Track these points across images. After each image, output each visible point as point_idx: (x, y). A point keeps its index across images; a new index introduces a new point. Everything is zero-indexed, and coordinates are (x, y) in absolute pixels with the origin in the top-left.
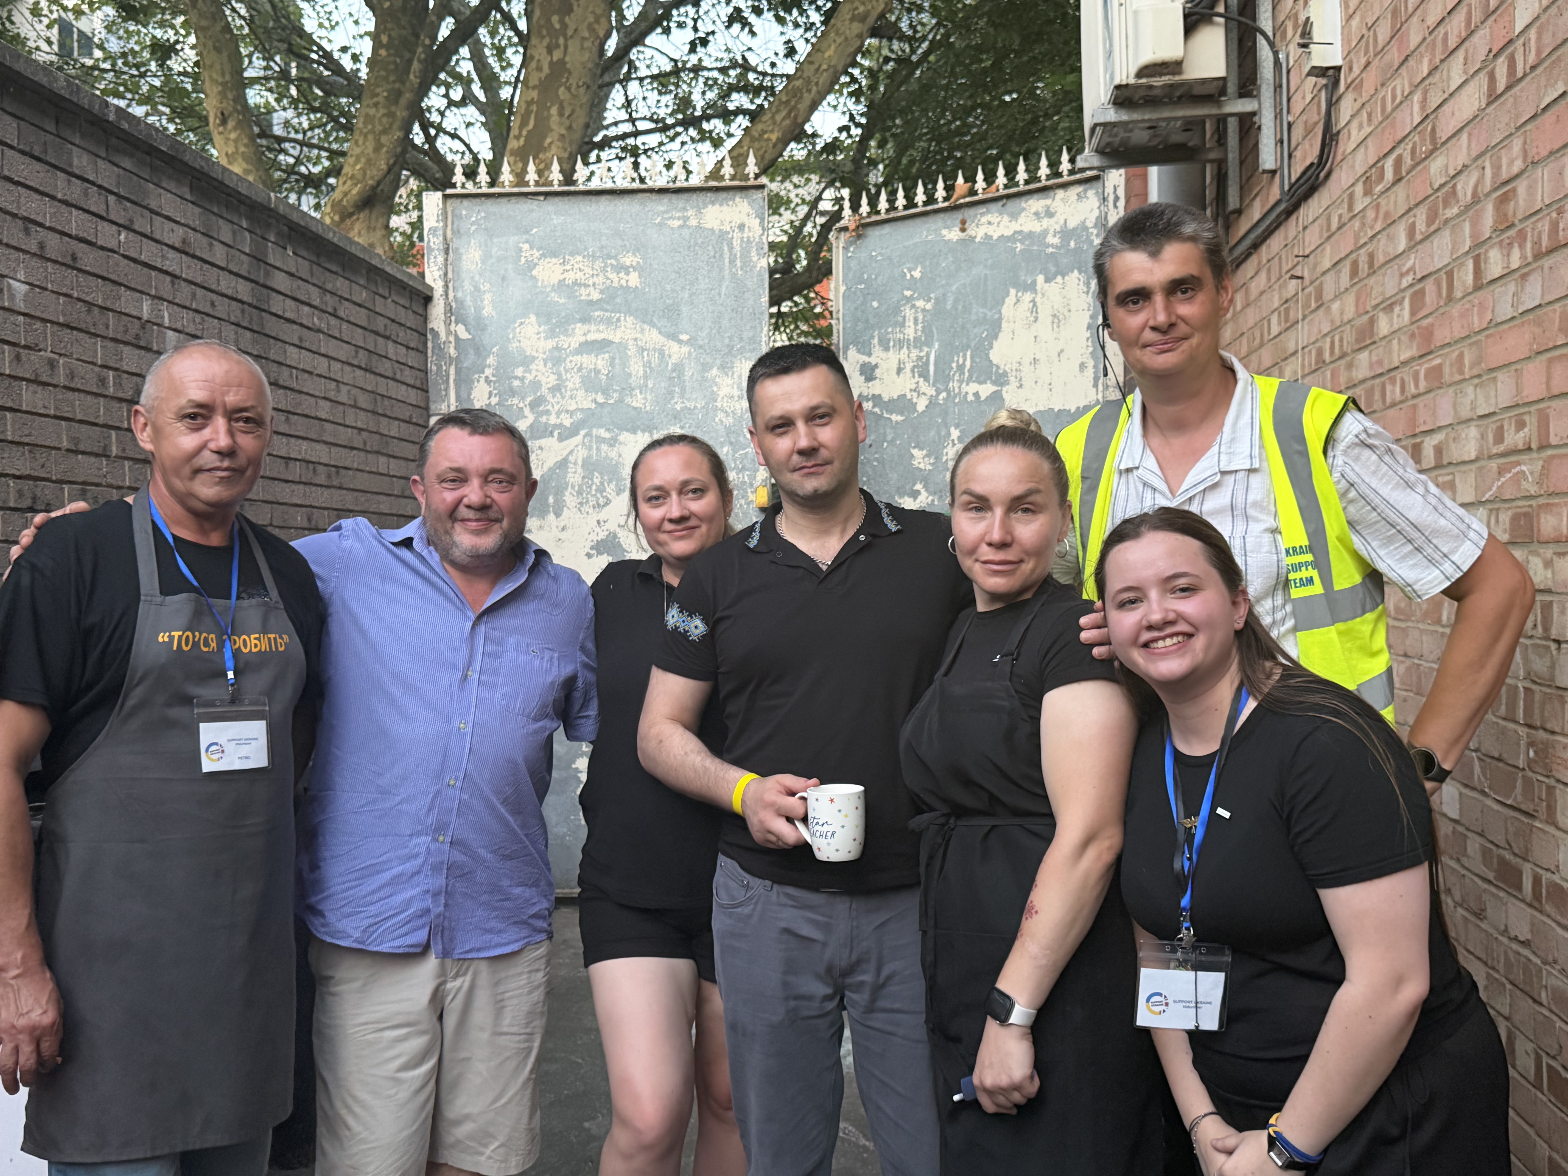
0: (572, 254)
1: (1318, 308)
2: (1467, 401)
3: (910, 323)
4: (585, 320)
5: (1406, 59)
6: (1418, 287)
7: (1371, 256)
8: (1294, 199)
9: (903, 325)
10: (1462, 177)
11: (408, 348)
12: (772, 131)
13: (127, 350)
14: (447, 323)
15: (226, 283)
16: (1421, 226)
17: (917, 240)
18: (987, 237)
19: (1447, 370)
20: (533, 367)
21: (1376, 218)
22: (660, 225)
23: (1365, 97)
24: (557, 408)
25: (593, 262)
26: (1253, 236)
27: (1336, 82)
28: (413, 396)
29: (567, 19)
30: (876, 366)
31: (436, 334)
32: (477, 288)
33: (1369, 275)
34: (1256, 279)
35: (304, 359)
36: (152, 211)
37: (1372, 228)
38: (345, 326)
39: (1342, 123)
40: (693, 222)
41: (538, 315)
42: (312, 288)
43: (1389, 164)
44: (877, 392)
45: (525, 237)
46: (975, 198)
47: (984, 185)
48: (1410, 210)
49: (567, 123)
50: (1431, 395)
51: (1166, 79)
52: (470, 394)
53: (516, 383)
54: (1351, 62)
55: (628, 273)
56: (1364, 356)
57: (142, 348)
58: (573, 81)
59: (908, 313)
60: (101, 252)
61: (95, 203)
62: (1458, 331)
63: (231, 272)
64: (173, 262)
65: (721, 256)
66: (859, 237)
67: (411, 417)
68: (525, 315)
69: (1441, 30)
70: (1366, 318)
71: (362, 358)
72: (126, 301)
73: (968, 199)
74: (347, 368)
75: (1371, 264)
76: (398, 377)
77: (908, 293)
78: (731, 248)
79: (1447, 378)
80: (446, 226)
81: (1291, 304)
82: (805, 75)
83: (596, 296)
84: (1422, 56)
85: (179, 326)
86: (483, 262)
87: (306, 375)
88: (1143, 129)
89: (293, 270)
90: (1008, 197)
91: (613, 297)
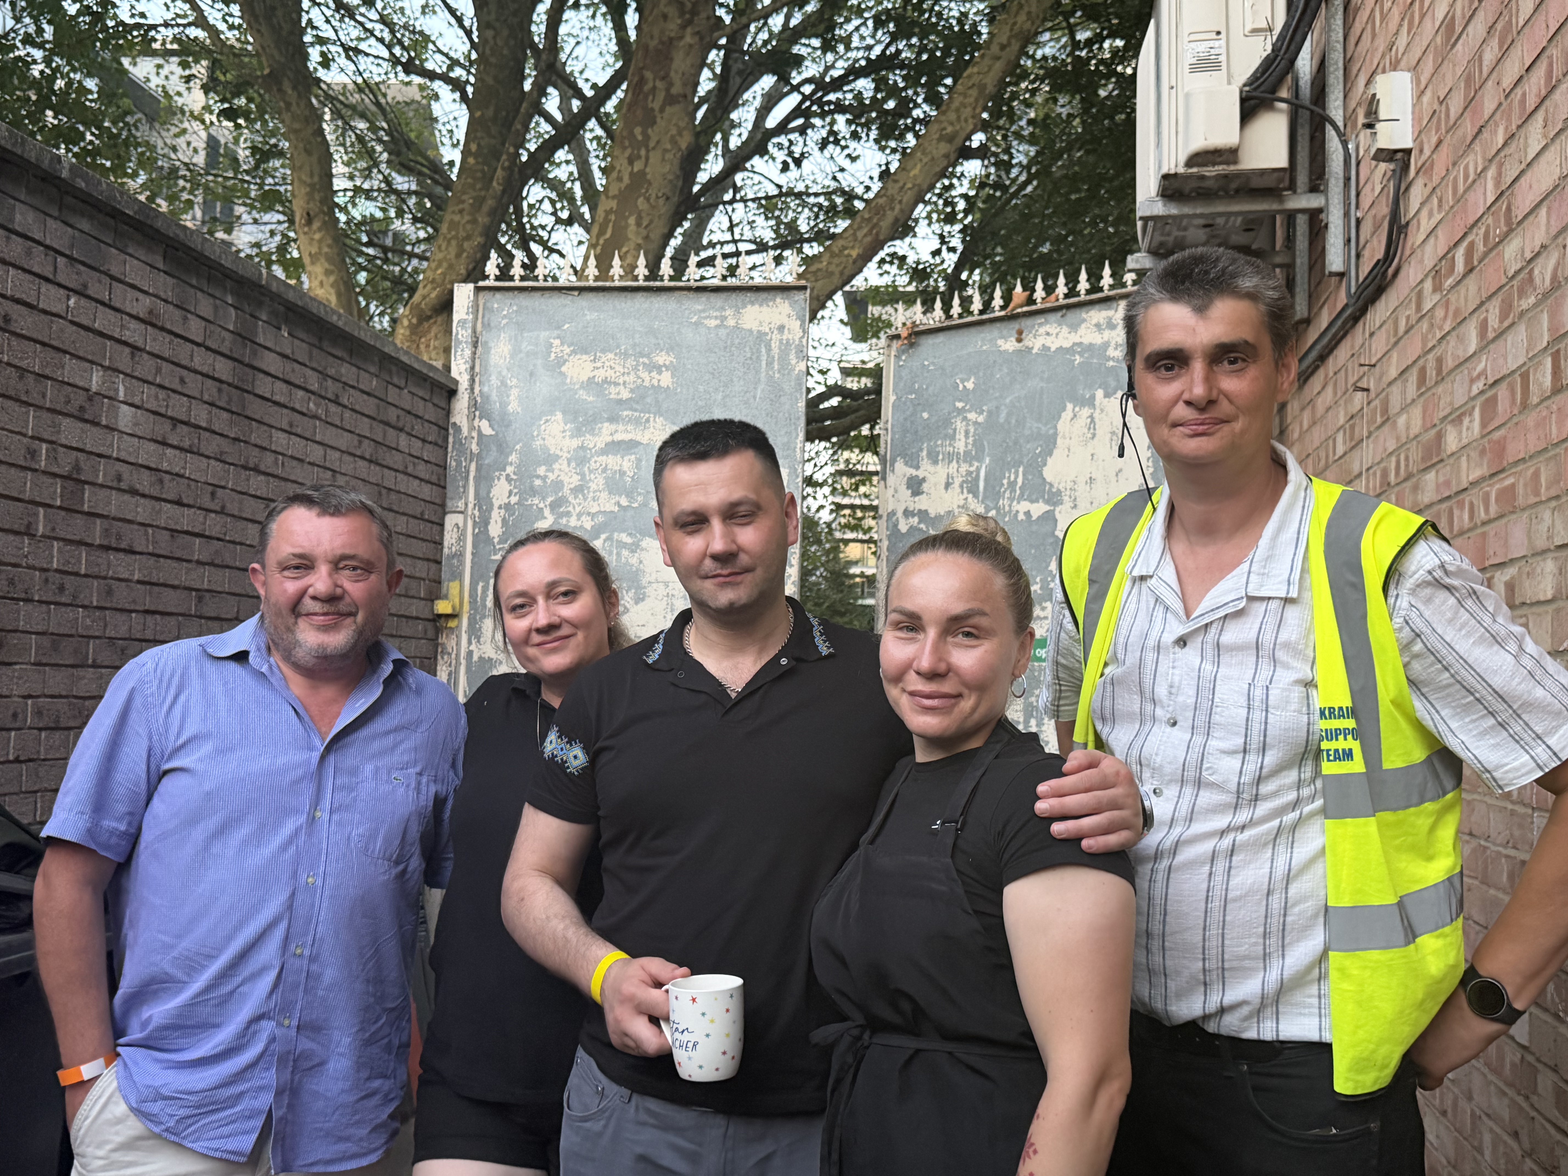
0: (603, 351)
1: (1383, 423)
2: (1543, 527)
3: (961, 436)
4: (613, 419)
5: (1480, 131)
6: (1489, 394)
7: (1440, 361)
8: (1360, 303)
9: (953, 437)
10: (1540, 260)
11: (424, 441)
12: (853, 248)
13: (66, 422)
14: (471, 418)
15: (200, 360)
16: (1494, 322)
17: (971, 349)
18: (1045, 348)
19: (1520, 490)
20: (556, 466)
21: (1445, 317)
22: (696, 324)
23: (1436, 179)
24: (578, 509)
25: (625, 359)
26: (1318, 347)
27: (1406, 167)
28: (426, 491)
29: (650, 131)
30: (924, 480)
31: (458, 429)
32: (504, 383)
33: (1437, 383)
34: (1323, 394)
35: (296, 446)
36: (112, 278)
37: (1441, 328)
38: (347, 414)
39: (1412, 213)
40: (731, 322)
41: (564, 413)
42: (310, 372)
43: (1460, 254)
44: (923, 508)
45: (556, 333)
46: (1034, 308)
47: (1043, 294)
48: (1482, 303)
49: (644, 233)
50: (1504, 521)
51: (1220, 169)
52: (489, 492)
53: (538, 482)
54: (1422, 143)
55: (660, 373)
56: (1431, 476)
57: (86, 421)
58: (653, 192)
59: (960, 425)
60: (43, 316)
61: (40, 262)
62: (1534, 444)
63: (208, 349)
64: (134, 332)
65: (758, 358)
66: (912, 345)
67: (422, 513)
68: (552, 413)
69: (1519, 91)
70: (1433, 432)
71: (367, 449)
72: (71, 370)
73: (1025, 309)
74: (346, 458)
75: (1439, 370)
76: (410, 469)
77: (960, 405)
78: (769, 349)
79: (1521, 501)
80: (476, 318)
81: (1357, 420)
82: (889, 193)
83: (625, 395)
84: (1497, 125)
85: (137, 400)
86: (512, 357)
87: (295, 463)
88: (1198, 227)
89: (288, 352)
90: (1068, 307)
91: (643, 397)
